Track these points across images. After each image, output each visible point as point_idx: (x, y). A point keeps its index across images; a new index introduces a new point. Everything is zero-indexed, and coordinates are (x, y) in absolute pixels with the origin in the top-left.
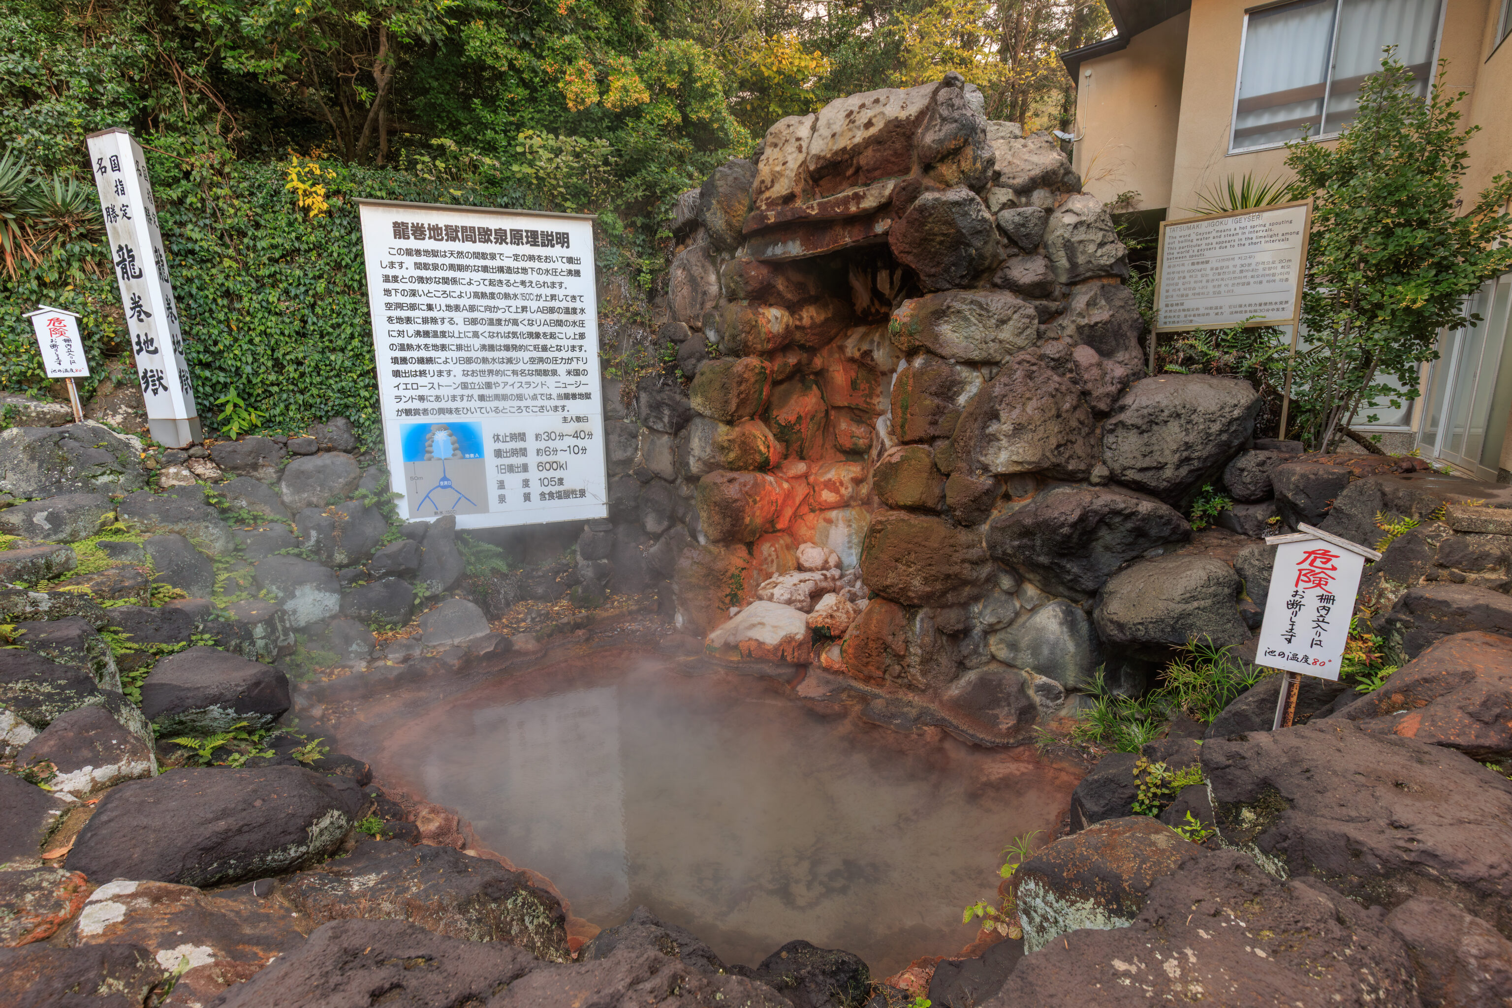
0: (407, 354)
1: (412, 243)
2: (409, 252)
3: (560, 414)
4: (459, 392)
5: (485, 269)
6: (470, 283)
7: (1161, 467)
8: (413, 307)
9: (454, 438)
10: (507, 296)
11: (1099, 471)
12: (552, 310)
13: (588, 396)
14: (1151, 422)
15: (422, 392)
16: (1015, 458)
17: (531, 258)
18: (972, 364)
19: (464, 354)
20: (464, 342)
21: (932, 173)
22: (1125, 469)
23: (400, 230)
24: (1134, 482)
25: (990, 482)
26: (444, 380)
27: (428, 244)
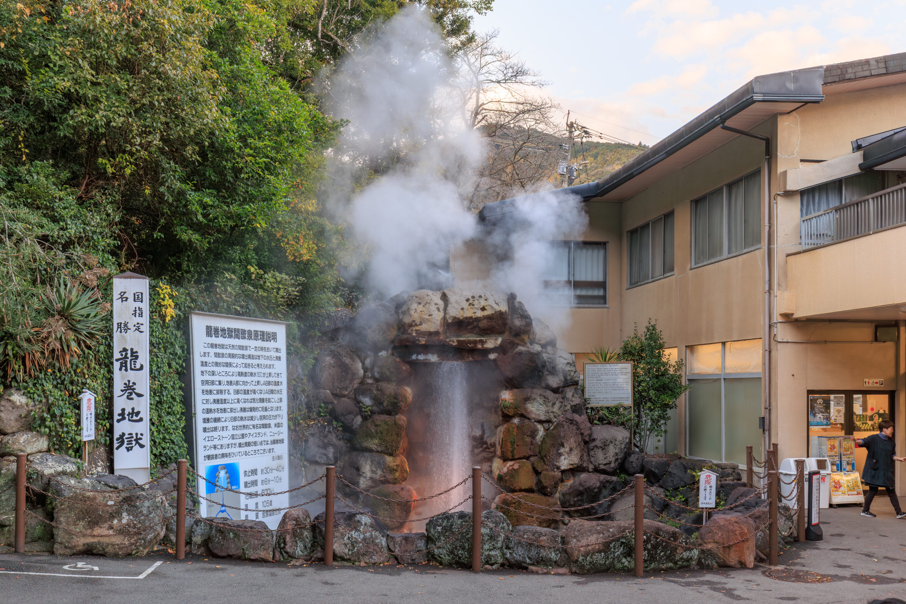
0: (210, 416)
1: (214, 340)
2: (213, 346)
3: (272, 454)
4: (232, 441)
5: (243, 356)
6: (237, 366)
7: (610, 463)
8: (213, 383)
9: (228, 475)
10: (251, 374)
11: (591, 467)
12: (269, 383)
13: (282, 441)
14: (605, 445)
15: (216, 442)
16: (571, 462)
17: (262, 349)
18: (540, 422)
19: (233, 415)
20: (234, 406)
21: (518, 337)
22: (600, 464)
23: (210, 331)
24: (603, 470)
25: (560, 474)
26: (225, 434)
27: (220, 340)
